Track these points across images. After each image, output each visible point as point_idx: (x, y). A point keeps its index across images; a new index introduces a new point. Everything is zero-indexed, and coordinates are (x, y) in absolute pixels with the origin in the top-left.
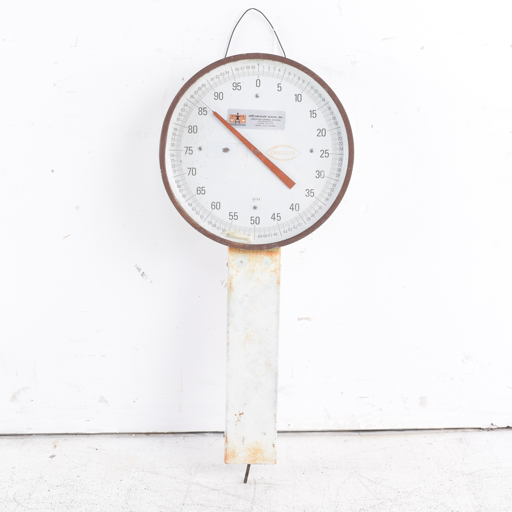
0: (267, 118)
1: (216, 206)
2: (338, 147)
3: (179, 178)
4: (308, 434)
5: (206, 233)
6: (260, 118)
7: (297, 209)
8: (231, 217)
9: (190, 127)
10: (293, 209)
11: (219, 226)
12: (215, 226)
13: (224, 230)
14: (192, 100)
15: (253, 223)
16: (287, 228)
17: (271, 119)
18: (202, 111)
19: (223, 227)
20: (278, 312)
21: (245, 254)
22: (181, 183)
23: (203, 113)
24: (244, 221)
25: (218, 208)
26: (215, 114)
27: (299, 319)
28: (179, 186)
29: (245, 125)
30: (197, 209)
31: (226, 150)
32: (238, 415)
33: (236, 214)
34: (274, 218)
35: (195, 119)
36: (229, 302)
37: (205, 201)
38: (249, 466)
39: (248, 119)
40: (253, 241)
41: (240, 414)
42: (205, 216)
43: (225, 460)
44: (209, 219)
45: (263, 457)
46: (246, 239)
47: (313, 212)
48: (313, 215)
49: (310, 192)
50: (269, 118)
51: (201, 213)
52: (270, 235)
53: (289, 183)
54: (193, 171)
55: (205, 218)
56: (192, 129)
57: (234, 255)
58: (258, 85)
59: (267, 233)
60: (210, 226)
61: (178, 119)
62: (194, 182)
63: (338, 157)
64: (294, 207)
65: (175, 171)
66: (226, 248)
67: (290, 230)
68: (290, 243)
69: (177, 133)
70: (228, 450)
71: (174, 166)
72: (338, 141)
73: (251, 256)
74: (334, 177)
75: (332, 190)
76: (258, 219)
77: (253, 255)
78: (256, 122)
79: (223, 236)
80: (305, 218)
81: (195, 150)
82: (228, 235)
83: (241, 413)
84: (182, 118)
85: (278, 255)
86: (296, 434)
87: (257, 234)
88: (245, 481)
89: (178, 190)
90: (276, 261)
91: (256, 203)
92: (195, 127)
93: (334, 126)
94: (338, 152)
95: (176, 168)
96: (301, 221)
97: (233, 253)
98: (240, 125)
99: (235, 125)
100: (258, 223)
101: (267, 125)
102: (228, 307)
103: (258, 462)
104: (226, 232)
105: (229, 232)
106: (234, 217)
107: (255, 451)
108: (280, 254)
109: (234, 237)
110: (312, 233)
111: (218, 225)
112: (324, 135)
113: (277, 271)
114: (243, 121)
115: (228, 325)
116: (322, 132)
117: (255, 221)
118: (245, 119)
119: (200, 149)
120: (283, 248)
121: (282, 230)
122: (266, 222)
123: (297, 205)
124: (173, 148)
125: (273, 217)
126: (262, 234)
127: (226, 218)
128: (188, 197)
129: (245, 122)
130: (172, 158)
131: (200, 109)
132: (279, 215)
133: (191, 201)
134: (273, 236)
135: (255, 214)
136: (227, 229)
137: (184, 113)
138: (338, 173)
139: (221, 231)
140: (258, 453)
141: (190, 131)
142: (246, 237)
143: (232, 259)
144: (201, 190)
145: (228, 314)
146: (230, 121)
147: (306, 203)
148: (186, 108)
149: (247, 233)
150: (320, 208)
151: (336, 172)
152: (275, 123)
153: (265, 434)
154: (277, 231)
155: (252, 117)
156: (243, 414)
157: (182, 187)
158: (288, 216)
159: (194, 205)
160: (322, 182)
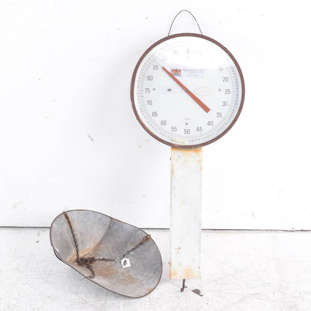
0: (193, 71)
1: (163, 123)
2: (235, 87)
3: (142, 107)
5: (158, 139)
6: (189, 71)
7: (212, 125)
9: (148, 77)
10: (209, 124)
12: (163, 135)
13: (169, 137)
14: (150, 61)
15: (185, 133)
16: (206, 136)
17: (196, 71)
18: (156, 67)
19: (168, 135)
20: (201, 186)
21: (181, 151)
22: (143, 110)
23: (156, 68)
24: (180, 132)
25: (165, 124)
26: (163, 68)
28: (142, 112)
29: (180, 75)
30: (153, 125)
31: (169, 90)
32: (177, 249)
33: (175, 128)
35: (151, 72)
36: (171, 180)
37: (158, 120)
38: (184, 280)
39: (182, 71)
40: (187, 143)
42: (157, 129)
43: (170, 277)
44: (160, 131)
45: (193, 275)
47: (221, 126)
48: (221, 128)
49: (219, 115)
50: (195, 71)
51: (155, 127)
52: (196, 140)
53: (207, 109)
54: (150, 102)
55: (157, 130)
56: (150, 78)
58: (188, 52)
59: (194, 139)
60: (161, 135)
61: (141, 72)
62: (151, 109)
63: (236, 93)
64: (210, 124)
65: (139, 103)
67: (208, 137)
68: (208, 144)
69: (141, 80)
71: (139, 100)
72: (235, 84)
74: (233, 105)
75: (232, 113)
76: (188, 130)
77: (186, 152)
78: (187, 73)
79: (168, 141)
80: (216, 130)
81: (151, 90)
84: (143, 71)
85: (201, 152)
87: (188, 139)
89: (141, 113)
90: (199, 155)
91: (187, 121)
92: (151, 77)
93: (233, 75)
94: (236, 90)
95: (140, 101)
96: (214, 132)
97: (174, 151)
98: (178, 75)
99: (175, 75)
100: (188, 133)
101: (194, 75)
102: (171, 184)
103: (190, 278)
104: (170, 139)
106: (174, 130)
109: (176, 141)
110: (221, 138)
111: (165, 134)
112: (227, 81)
113: (200, 161)
114: (180, 73)
115: (171, 194)
116: (226, 79)
117: (187, 132)
118: (180, 72)
119: (154, 89)
120: (203, 147)
121: (203, 137)
122: (193, 132)
123: (212, 122)
124: (138, 89)
125: (198, 130)
126: (191, 139)
127: (170, 130)
128: (147, 118)
129: (181, 73)
130: (138, 95)
131: (154, 66)
132: (201, 128)
133: (149, 120)
134: (198, 141)
135: (187, 127)
136: (171, 137)
137: (145, 69)
138: (236, 103)
139: (167, 138)
141: (148, 79)
142: (183, 141)
143: (174, 155)
144: (155, 114)
145: (171, 188)
146: (172, 73)
147: (217, 121)
148: (146, 66)
150: (226, 124)
151: (234, 102)
152: (198, 74)
154: (200, 138)
155: (184, 71)
156: (180, 248)
157: (144, 112)
158: (206, 129)
159: (151, 123)
160: (226, 108)
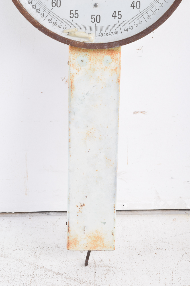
1: (56, 3)
4: (140, 212)
5: (47, 32)
7: (138, 7)
8: (72, 15)
10: (134, 7)
11: (60, 24)
12: (55, 24)
13: (65, 29)
15: (93, 21)
16: (127, 27)
19: (63, 25)
20: (118, 110)
21: (86, 53)
24: (84, 19)
25: (59, 5)
27: (134, 113)
30: (38, 7)
32: (79, 207)
33: (76, 12)
34: (115, 17)
36: (70, 100)
38: (89, 252)
40: (94, 39)
41: (81, 206)
42: (46, 14)
43: (68, 247)
44: (50, 17)
45: (103, 244)
46: (87, 38)
47: (154, 9)
48: (154, 13)
51: (42, 11)
52: (111, 34)
55: (45, 16)
57: (75, 54)
59: (108, 32)
60: (51, 24)
64: (135, 5)
66: (67, 47)
67: (131, 28)
68: (131, 42)
70: (70, 238)
73: (92, 55)
76: (98, 17)
77: (94, 53)
79: (64, 35)
80: (146, 16)
82: (69, 33)
83: (82, 204)
85: (119, 54)
86: (130, 212)
87: (98, 32)
88: (86, 264)
90: (116, 59)
96: (142, 19)
97: (74, 52)
100: (98, 21)
102: (70, 105)
103: (98, 248)
104: (67, 31)
105: (70, 31)
106: (74, 15)
107: (95, 239)
108: (120, 52)
109: (75, 36)
110: (154, 31)
111: (58, 23)
113: (118, 70)
115: (70, 122)
117: (96, 19)
120: (123, 48)
121: (123, 28)
122: (107, 20)
123: (138, 3)
125: (114, 15)
126: (103, 32)
127: (67, 16)
132: (120, 13)
134: (114, 35)
135: (96, 12)
136: (68, 27)
139: (62, 29)
140: (98, 240)
142: (87, 35)
143: (73, 58)
145: (69, 112)
149: (88, 31)
150: (162, 5)
153: (105, 223)
154: (118, 29)
156: (84, 205)
158: (129, 14)
159: (34, 3)
